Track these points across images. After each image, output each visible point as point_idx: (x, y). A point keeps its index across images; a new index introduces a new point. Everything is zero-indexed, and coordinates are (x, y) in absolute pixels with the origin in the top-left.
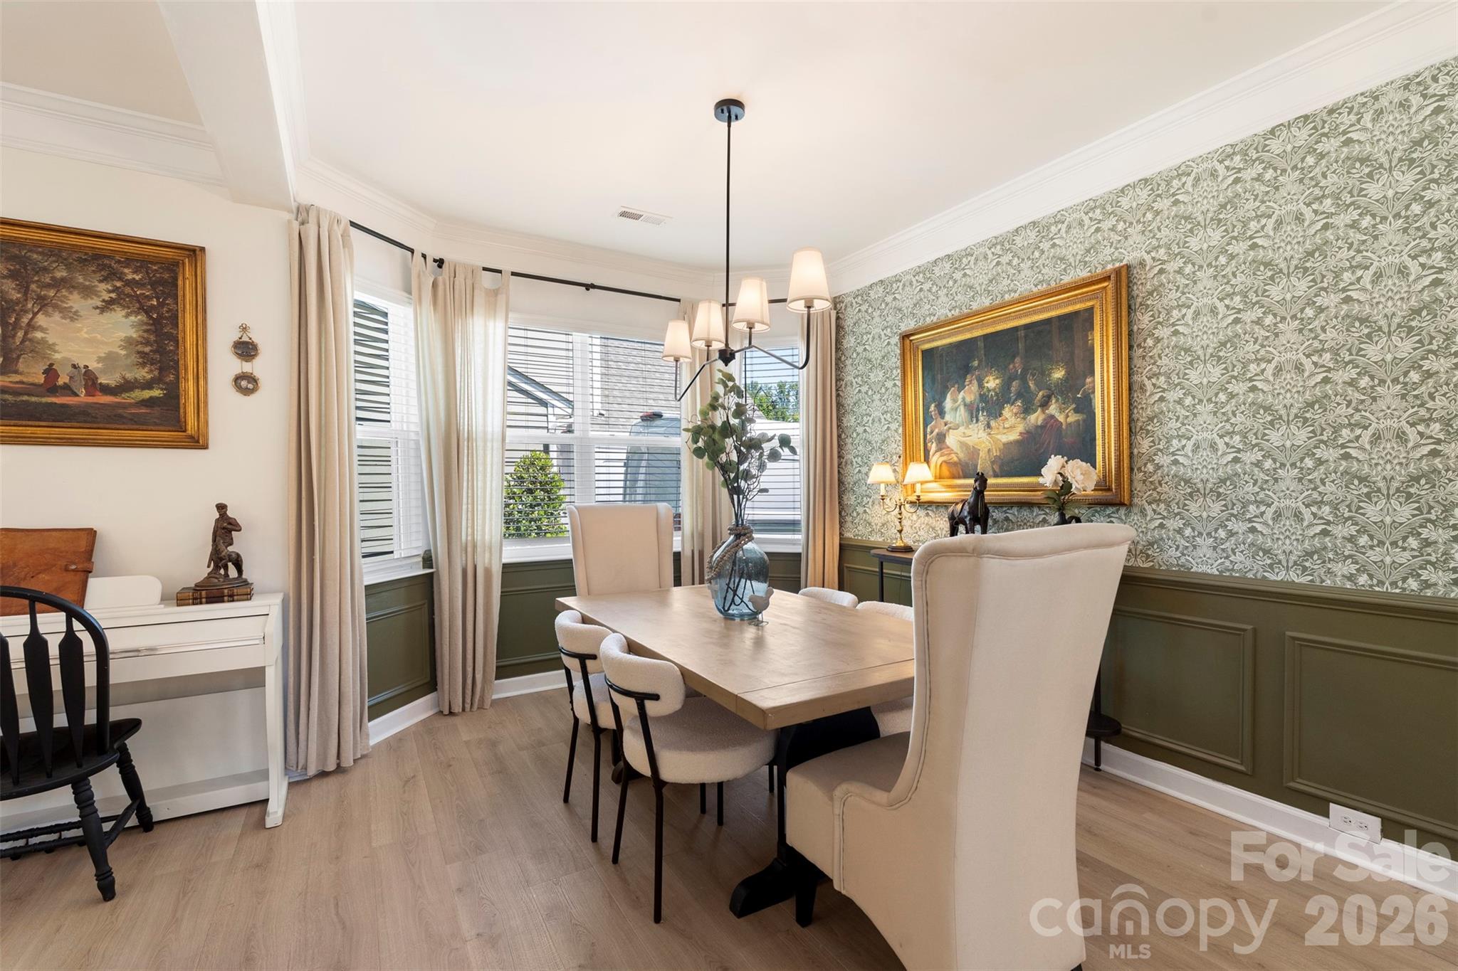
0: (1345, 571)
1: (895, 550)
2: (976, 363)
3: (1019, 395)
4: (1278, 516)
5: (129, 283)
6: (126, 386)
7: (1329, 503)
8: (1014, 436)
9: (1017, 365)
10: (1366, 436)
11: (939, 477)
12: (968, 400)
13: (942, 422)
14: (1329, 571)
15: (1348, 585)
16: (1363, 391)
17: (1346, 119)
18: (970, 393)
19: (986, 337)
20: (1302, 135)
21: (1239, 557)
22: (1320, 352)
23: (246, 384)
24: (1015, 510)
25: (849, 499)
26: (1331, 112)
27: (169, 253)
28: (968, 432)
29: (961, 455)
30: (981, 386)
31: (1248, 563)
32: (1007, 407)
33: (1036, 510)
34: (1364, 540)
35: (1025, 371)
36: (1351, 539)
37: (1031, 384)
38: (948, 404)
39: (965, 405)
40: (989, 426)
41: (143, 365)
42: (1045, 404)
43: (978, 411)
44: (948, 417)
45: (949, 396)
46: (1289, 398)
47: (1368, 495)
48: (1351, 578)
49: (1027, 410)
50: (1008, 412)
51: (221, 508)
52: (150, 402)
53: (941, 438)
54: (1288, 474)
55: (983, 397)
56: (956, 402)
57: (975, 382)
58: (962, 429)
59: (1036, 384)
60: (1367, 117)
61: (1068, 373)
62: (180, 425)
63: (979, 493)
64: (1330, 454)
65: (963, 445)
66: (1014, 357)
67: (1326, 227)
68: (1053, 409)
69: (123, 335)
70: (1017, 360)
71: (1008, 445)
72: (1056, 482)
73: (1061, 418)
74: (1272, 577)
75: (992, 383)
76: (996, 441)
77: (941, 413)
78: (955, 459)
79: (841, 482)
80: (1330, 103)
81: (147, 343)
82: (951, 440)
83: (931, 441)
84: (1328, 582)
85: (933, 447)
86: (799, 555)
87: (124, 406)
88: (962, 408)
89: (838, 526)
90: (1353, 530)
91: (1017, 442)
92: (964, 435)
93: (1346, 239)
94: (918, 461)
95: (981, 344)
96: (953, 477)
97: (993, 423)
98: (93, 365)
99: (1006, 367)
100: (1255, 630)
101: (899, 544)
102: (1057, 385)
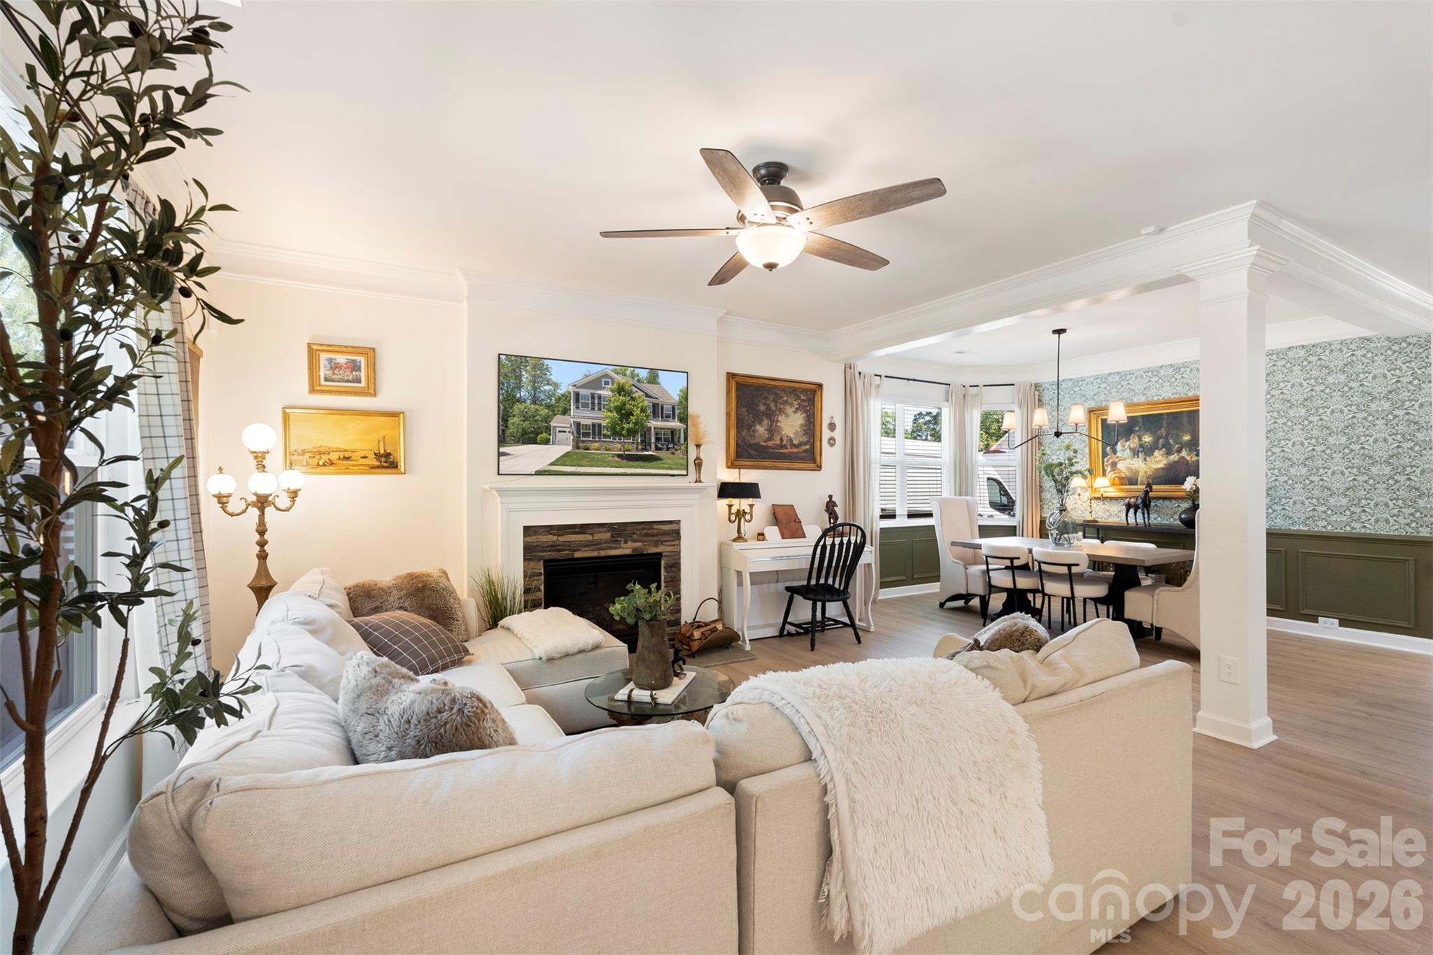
0: (1323, 525)
1: (1089, 521)
2: (1137, 428)
3: (1164, 446)
4: (1295, 503)
5: (802, 400)
6: (801, 444)
7: (1316, 498)
8: (1161, 465)
9: (1163, 432)
10: (1330, 472)
11: (1113, 484)
12: (1132, 446)
13: (1115, 456)
14: (1316, 525)
15: (1324, 530)
16: (1328, 455)
17: (1319, 351)
18: (1134, 442)
19: (1143, 416)
20: (1302, 353)
21: (1278, 520)
22: (1311, 438)
23: (832, 441)
24: (1161, 501)
25: (1046, 495)
26: (1313, 346)
27: (813, 387)
28: (1132, 462)
29: (1128, 474)
30: (1140, 439)
31: (1282, 523)
32: (1157, 451)
33: (1173, 501)
34: (1329, 512)
35: (1167, 434)
36: (1325, 512)
37: (1171, 441)
38: (1119, 447)
39: (1130, 449)
40: (1145, 460)
41: (804, 435)
42: (1179, 451)
43: (1138, 452)
44: (1118, 454)
45: (1119, 443)
46: (1298, 456)
47: (1331, 495)
48: (1325, 527)
49: (1169, 453)
50: (1156, 453)
51: (830, 496)
52: (806, 451)
53: (1114, 465)
54: (1299, 486)
55: (1141, 446)
56: (1124, 449)
57: (1137, 438)
58: (1128, 461)
59: (1174, 441)
60: (1327, 351)
61: (1192, 437)
62: (814, 460)
63: (1147, 493)
64: (1316, 479)
65: (1129, 469)
66: (1160, 428)
67: (1312, 390)
68: (1184, 453)
69: (799, 423)
70: (1163, 429)
71: (1157, 470)
72: (1191, 489)
73: (1188, 458)
74: (1292, 528)
75: (1147, 439)
76: (1150, 468)
77: (1115, 452)
78: (1124, 476)
79: (1041, 487)
80: (1313, 342)
81: (806, 426)
82: (1121, 466)
83: (1107, 465)
84: (1316, 529)
85: (1109, 469)
86: (1015, 527)
87: (799, 453)
88: (1128, 450)
89: (1039, 510)
90: (1325, 508)
91: (1163, 468)
92: (1130, 463)
93: (1320, 396)
94: (1099, 476)
95: (1140, 419)
96: (1122, 485)
97: (1148, 459)
98: (792, 436)
99: (1156, 432)
100: (1285, 551)
101: (1090, 518)
102: (1186, 443)
